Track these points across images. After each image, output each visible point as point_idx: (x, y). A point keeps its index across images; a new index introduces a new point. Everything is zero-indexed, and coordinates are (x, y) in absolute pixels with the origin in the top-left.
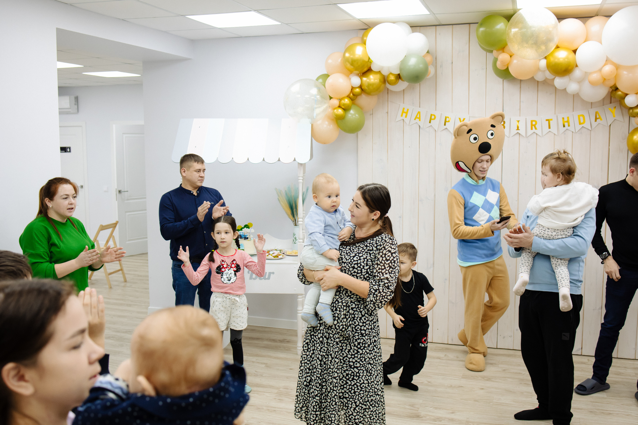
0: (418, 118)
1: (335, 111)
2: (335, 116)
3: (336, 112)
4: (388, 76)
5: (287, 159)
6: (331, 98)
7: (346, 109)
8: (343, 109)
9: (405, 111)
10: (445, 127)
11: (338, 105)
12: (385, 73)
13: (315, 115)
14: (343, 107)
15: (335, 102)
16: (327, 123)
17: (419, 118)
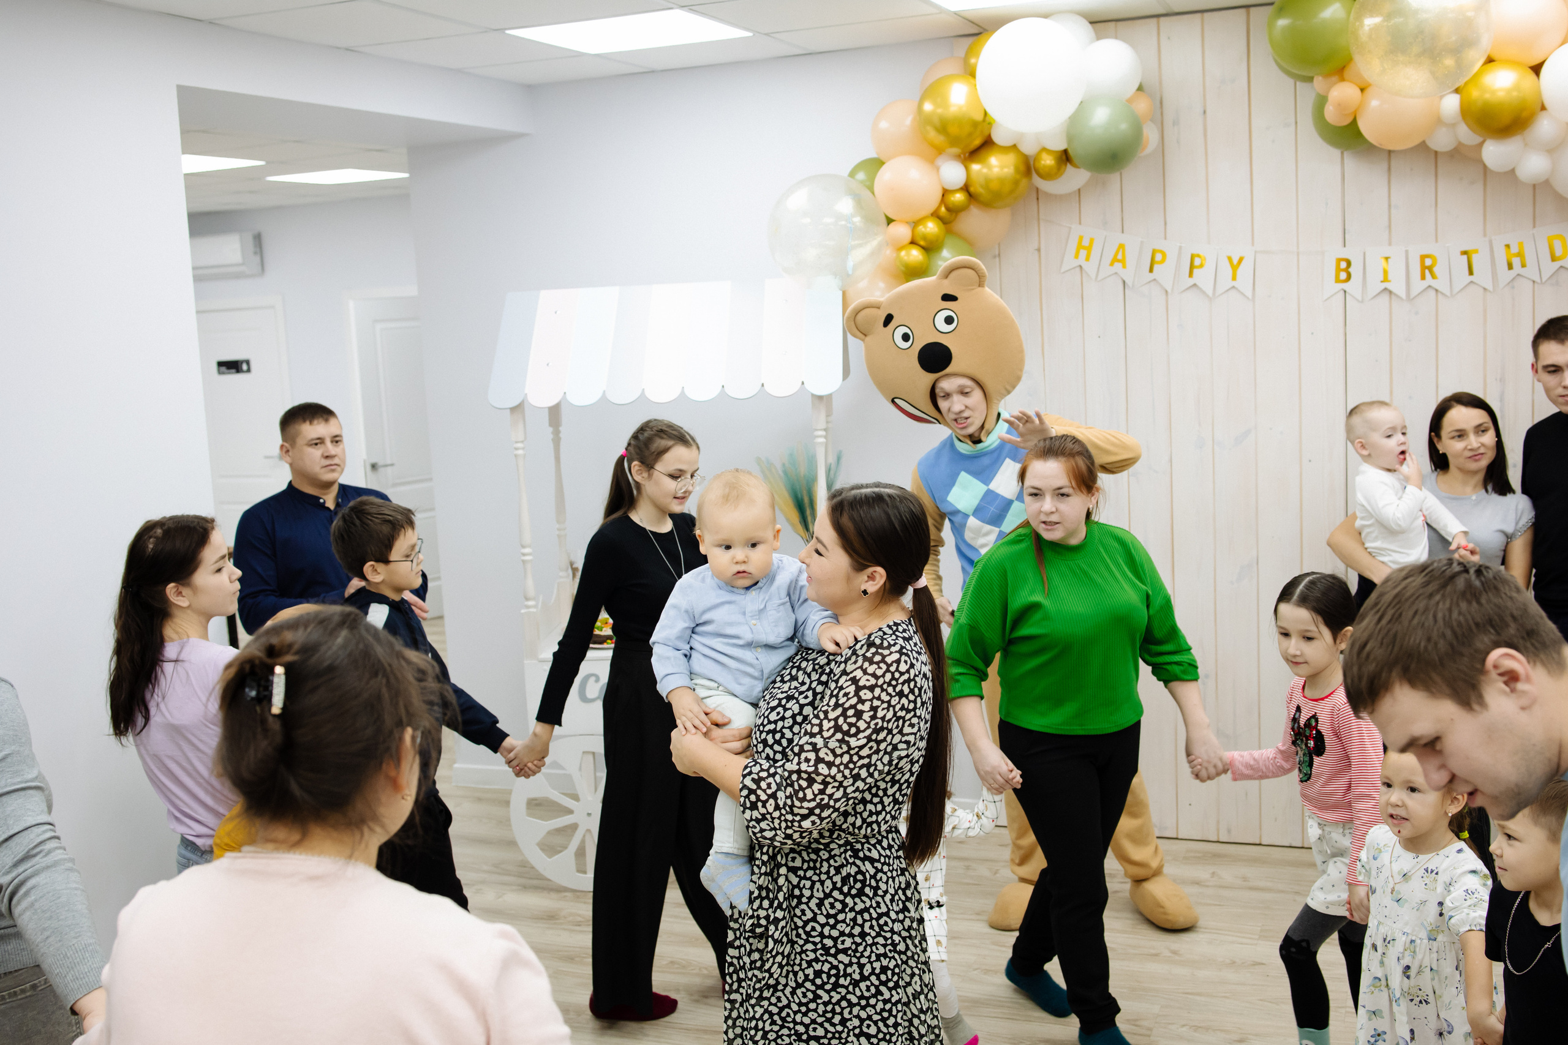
0: (1119, 261)
1: (903, 253)
2: (903, 268)
3: (906, 258)
4: (1037, 158)
5: (782, 387)
6: (890, 221)
7: (930, 248)
8: (923, 248)
9: (1086, 243)
10: (1191, 282)
11: (908, 239)
12: (1029, 149)
13: (850, 264)
14: (922, 243)
15: (902, 231)
16: (882, 285)
17: (1123, 262)
